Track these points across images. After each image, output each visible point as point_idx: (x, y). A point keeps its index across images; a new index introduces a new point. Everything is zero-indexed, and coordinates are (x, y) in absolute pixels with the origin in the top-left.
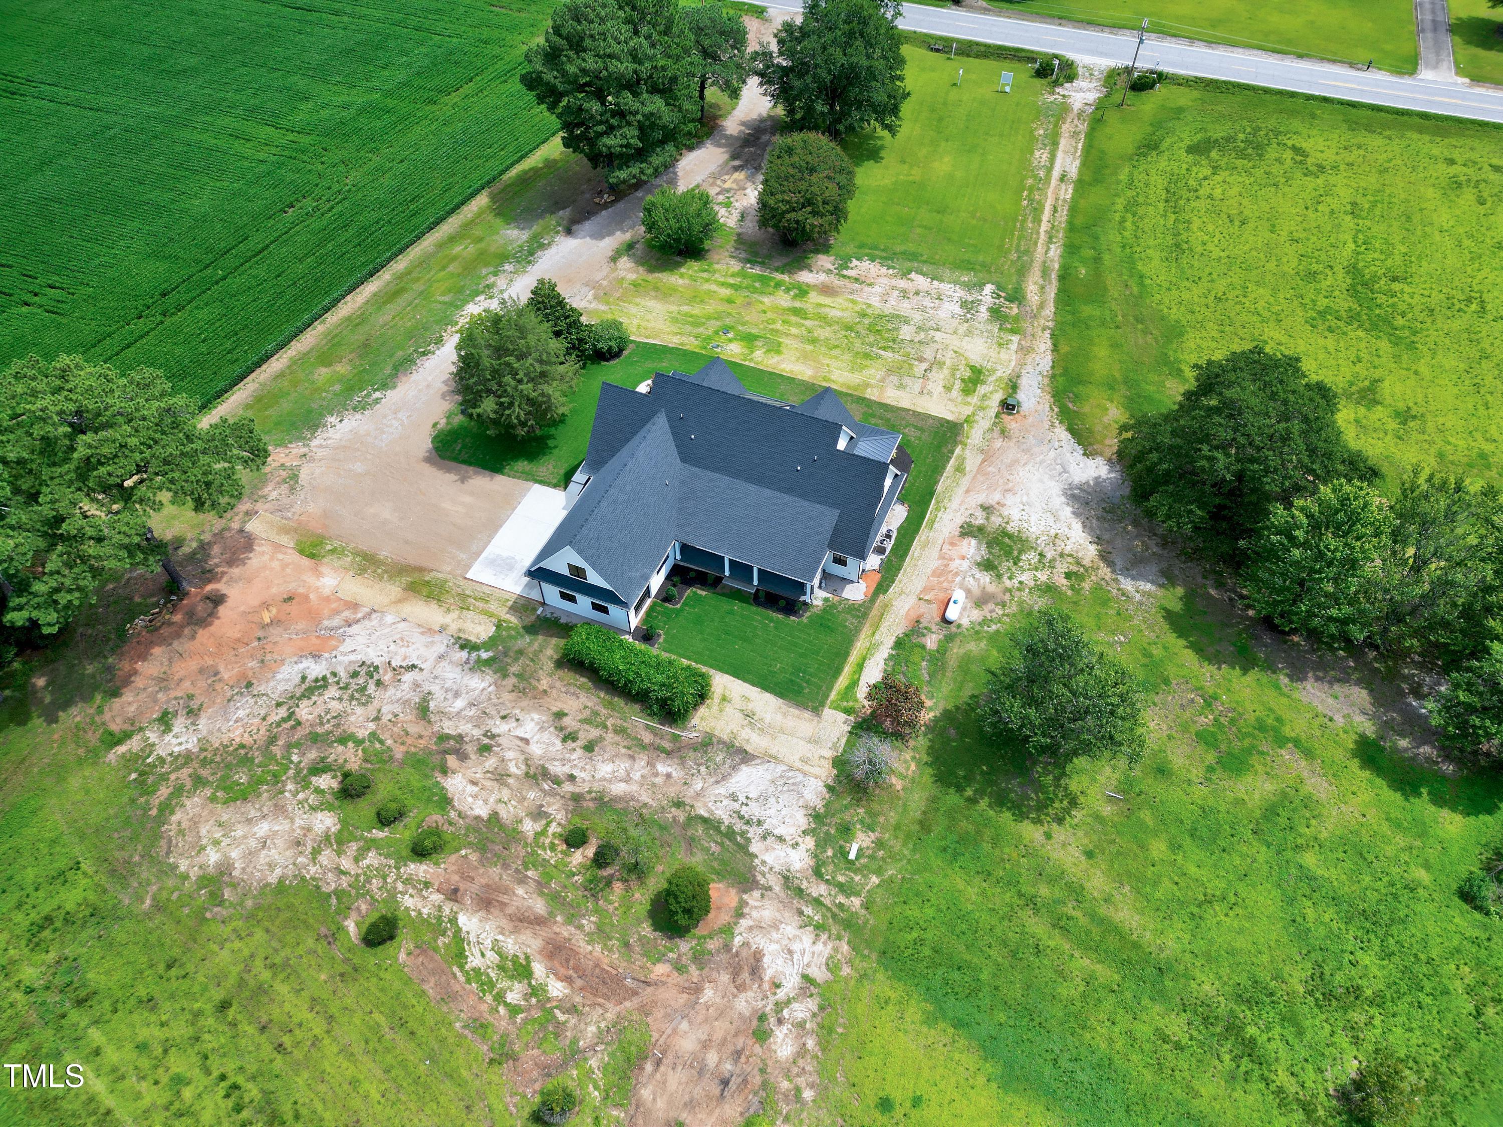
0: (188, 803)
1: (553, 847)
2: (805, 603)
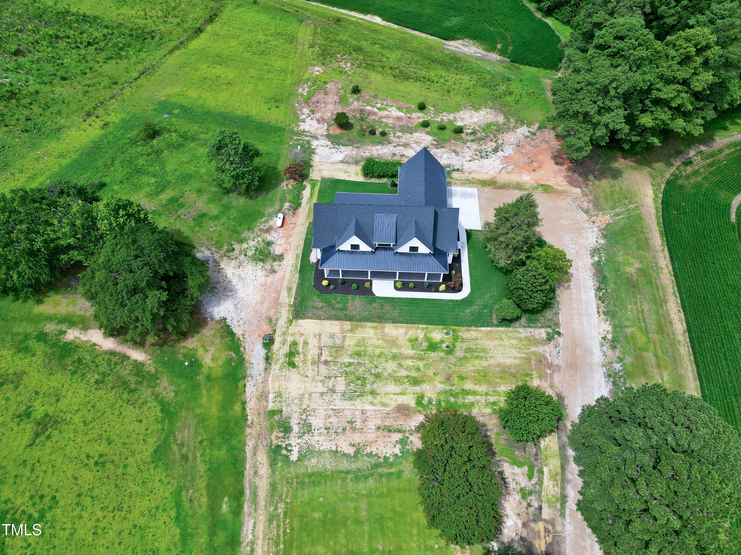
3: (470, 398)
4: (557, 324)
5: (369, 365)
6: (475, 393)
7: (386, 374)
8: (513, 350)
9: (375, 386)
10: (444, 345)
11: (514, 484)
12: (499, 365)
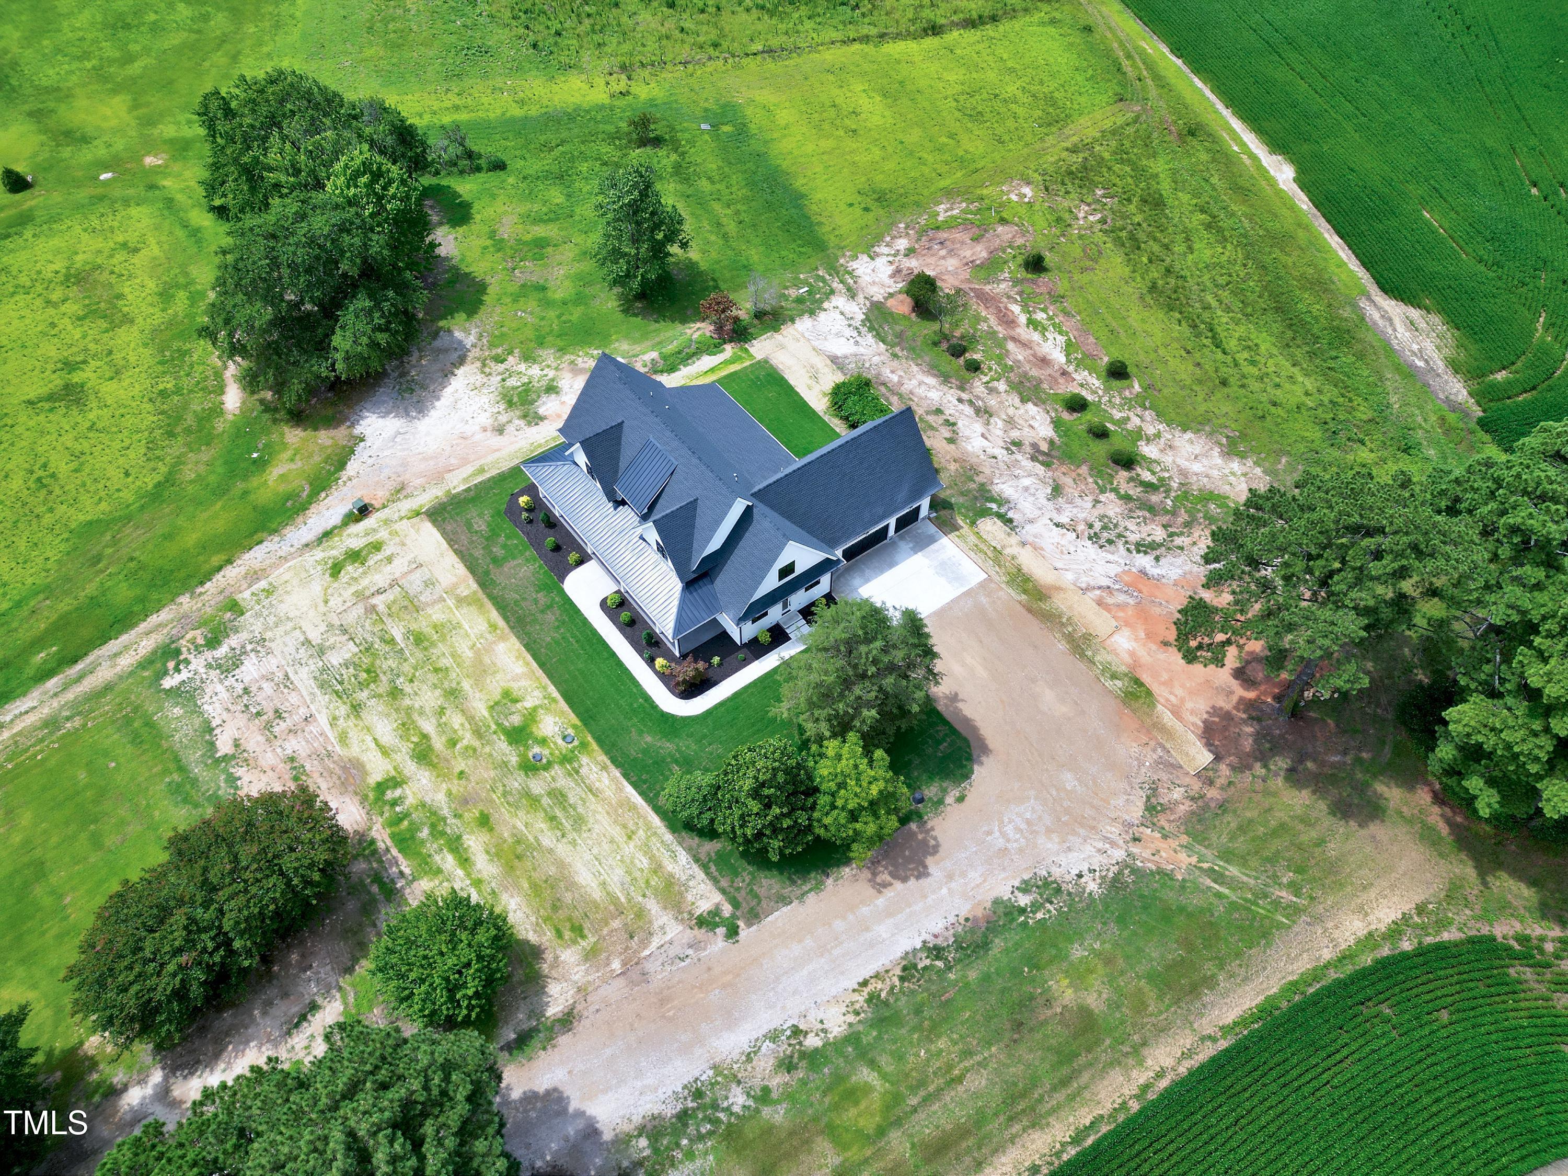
3: (448, 861)
4: (754, 917)
5: (406, 668)
6: (465, 861)
7: (407, 702)
8: (620, 871)
9: (373, 702)
10: (537, 750)
11: (305, 1043)
12: (561, 865)
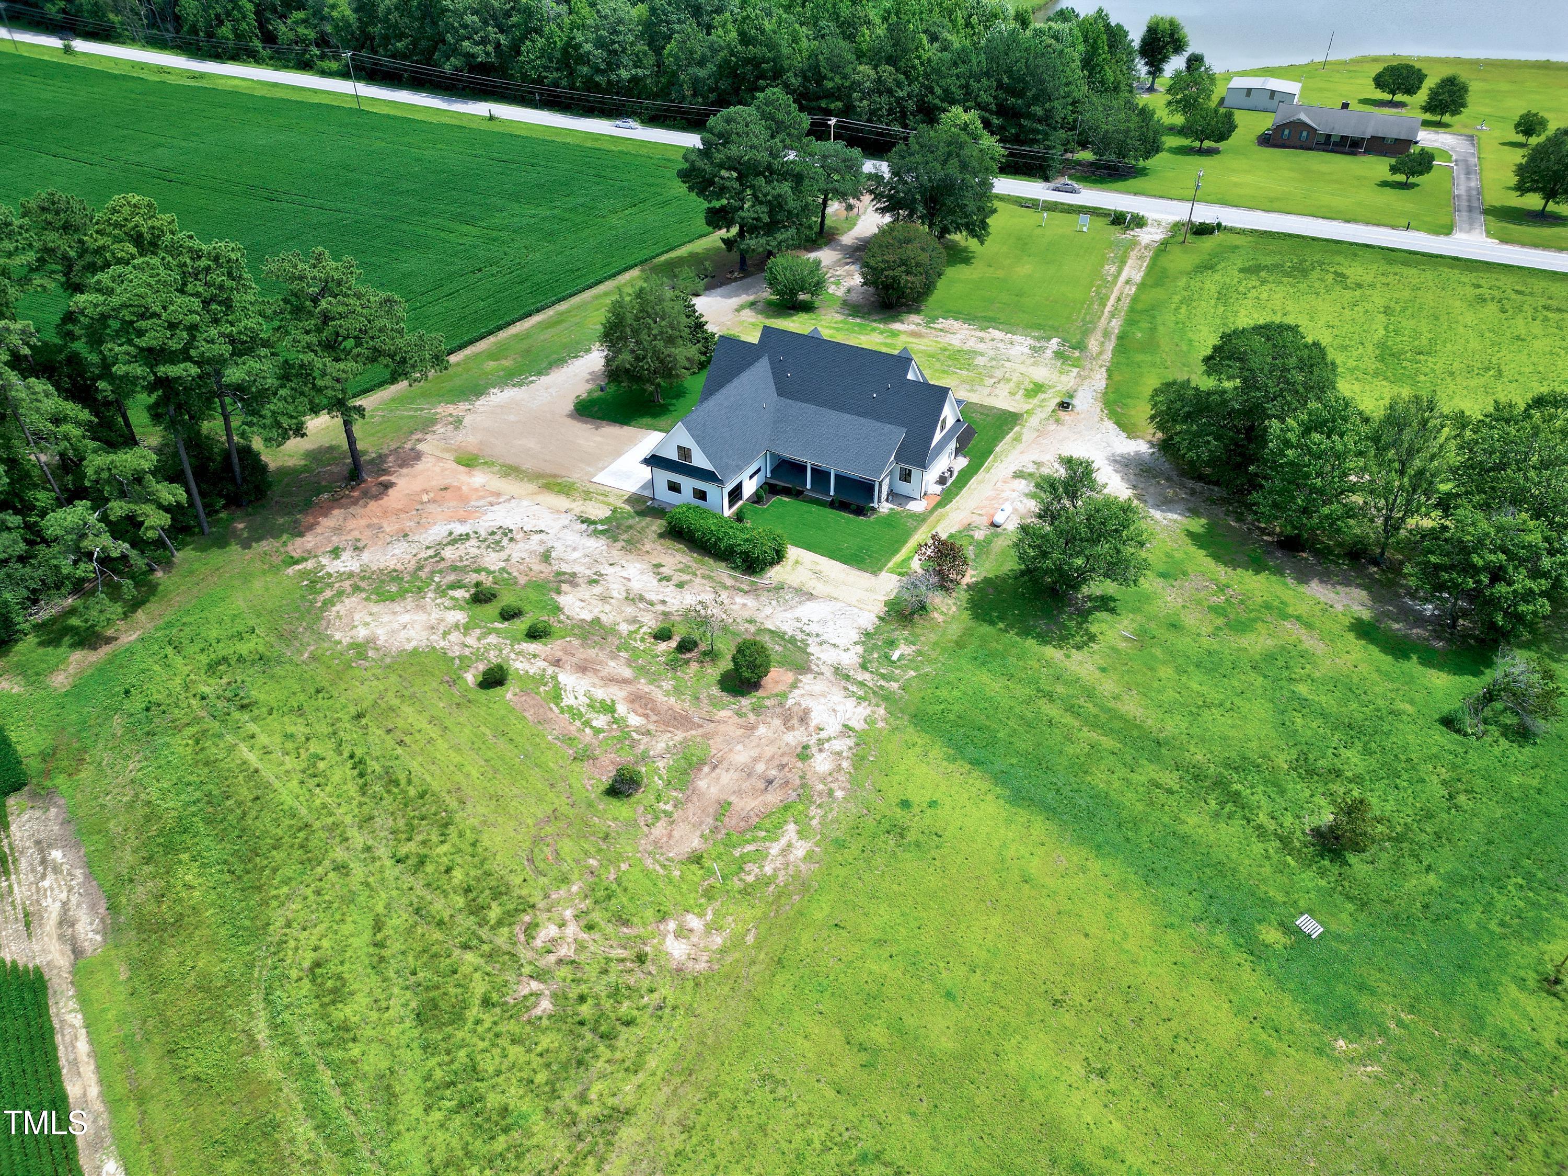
0: (347, 601)
1: (643, 640)
2: (873, 509)
